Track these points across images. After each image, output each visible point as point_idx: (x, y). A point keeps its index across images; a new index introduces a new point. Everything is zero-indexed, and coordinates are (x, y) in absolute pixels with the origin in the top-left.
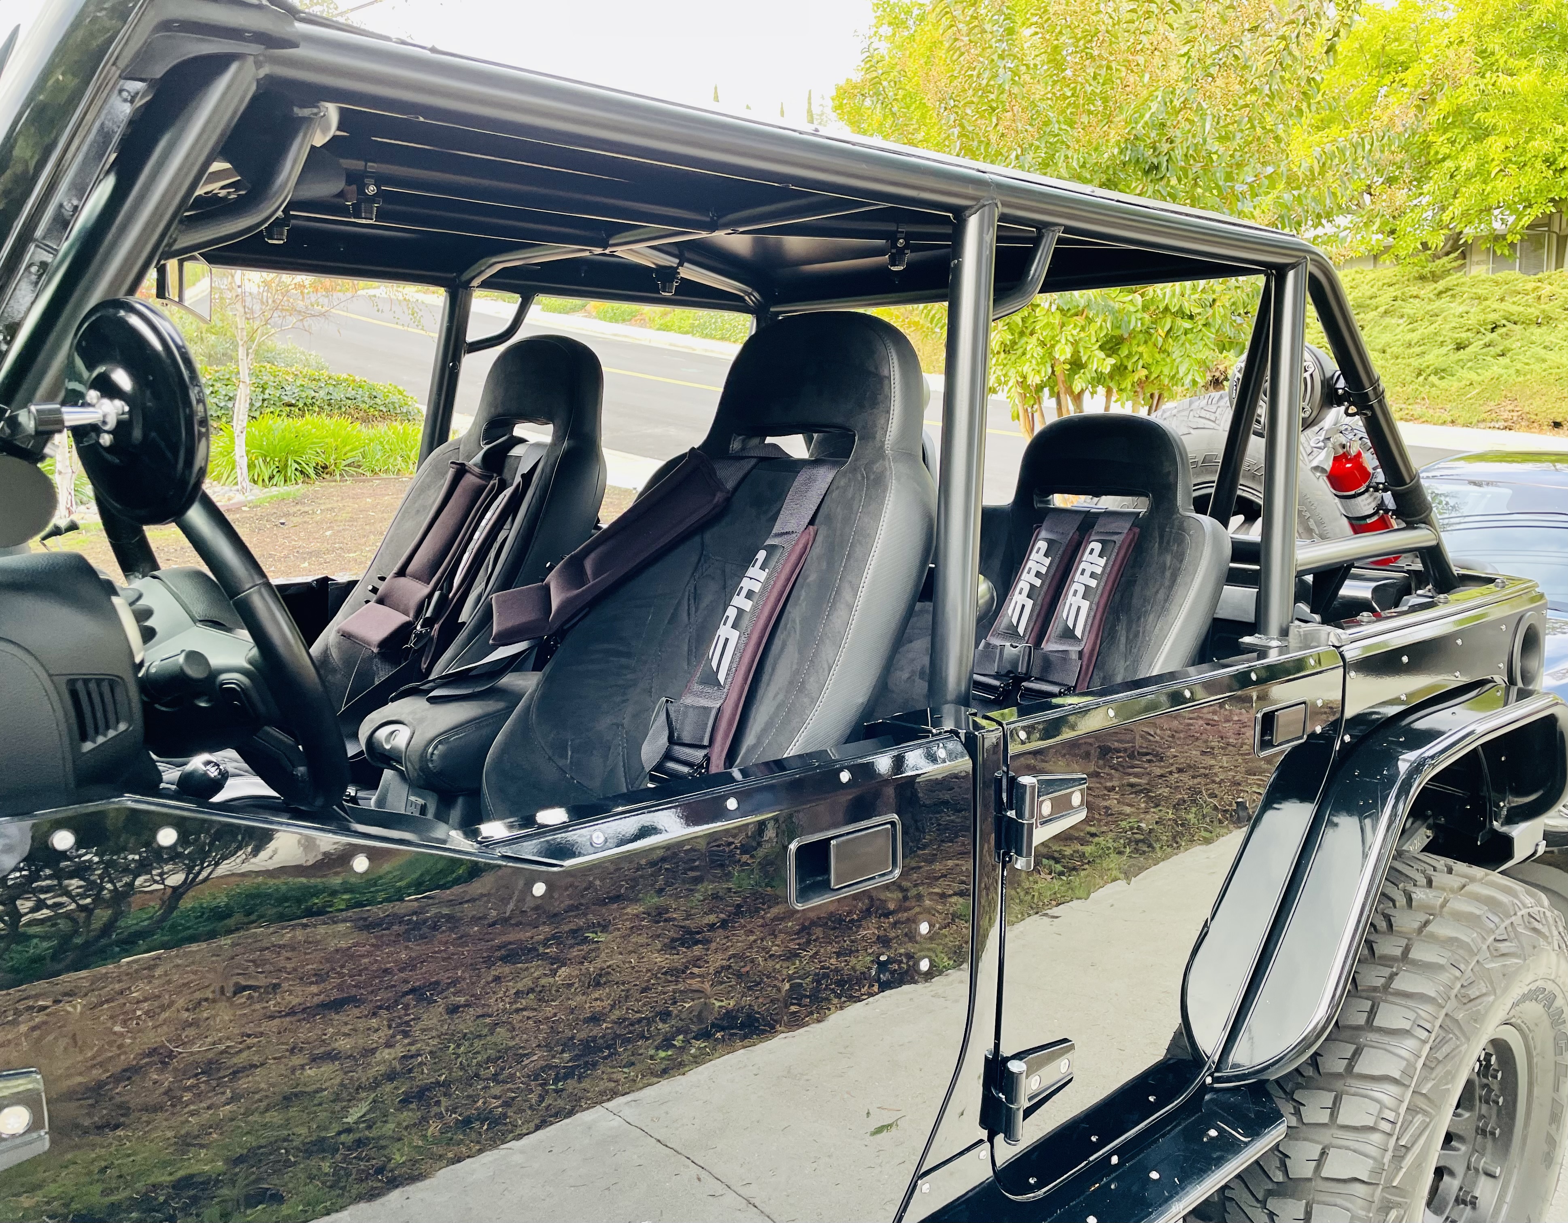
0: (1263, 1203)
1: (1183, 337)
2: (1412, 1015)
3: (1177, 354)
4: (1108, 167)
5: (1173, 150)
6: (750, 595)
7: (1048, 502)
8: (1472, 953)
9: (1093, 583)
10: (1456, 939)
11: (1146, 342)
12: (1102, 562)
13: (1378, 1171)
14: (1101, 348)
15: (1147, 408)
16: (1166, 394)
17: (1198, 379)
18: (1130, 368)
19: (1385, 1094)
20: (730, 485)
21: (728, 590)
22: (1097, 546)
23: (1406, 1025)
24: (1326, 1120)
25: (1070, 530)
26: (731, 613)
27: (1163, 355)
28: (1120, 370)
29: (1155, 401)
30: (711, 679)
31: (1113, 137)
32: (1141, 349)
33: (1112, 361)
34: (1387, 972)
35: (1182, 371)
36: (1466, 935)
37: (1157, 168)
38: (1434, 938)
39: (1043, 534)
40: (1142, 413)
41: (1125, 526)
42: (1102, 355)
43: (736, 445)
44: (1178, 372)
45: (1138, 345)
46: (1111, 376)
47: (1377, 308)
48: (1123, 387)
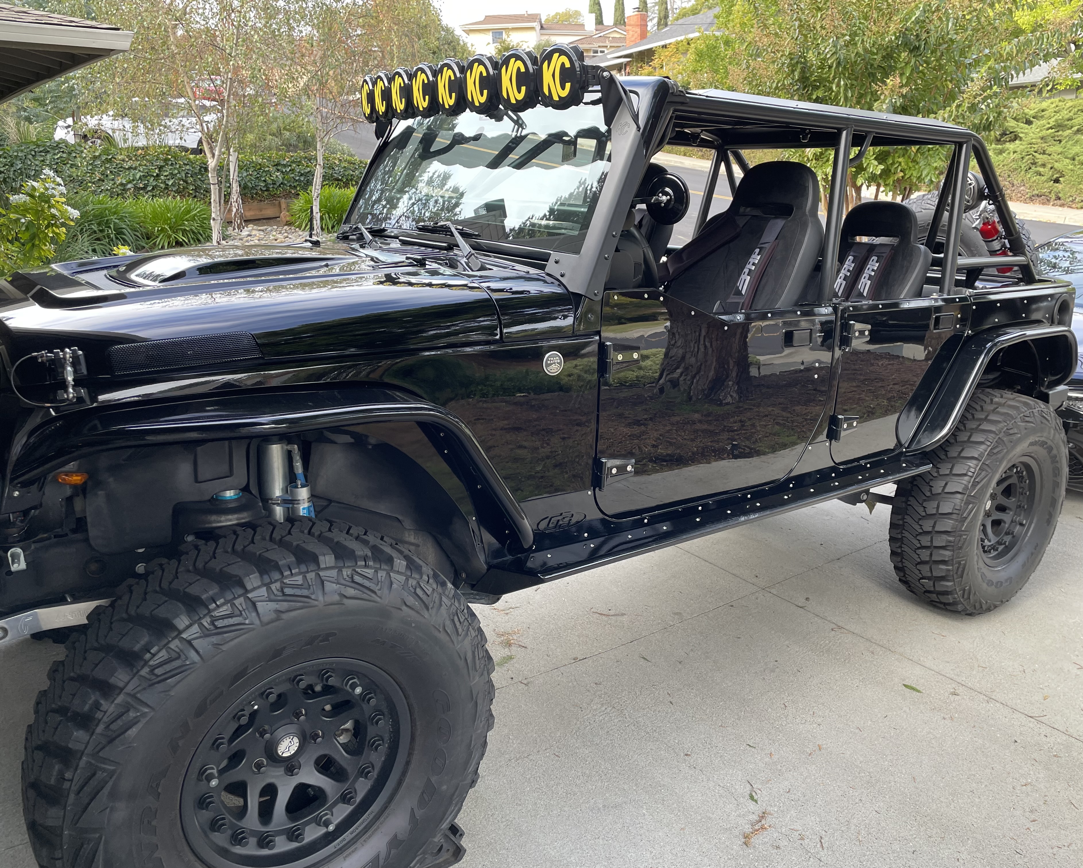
0: (922, 504)
1: (927, 153)
2: (985, 437)
3: (922, 163)
4: (888, 47)
5: (928, 37)
6: (754, 264)
7: (854, 240)
8: (1013, 418)
9: (873, 274)
10: (1008, 413)
11: (903, 156)
12: (877, 265)
13: (966, 488)
14: (875, 159)
15: (901, 196)
16: (914, 188)
17: (933, 180)
18: (893, 171)
19: (972, 463)
20: (741, 226)
21: (746, 262)
22: (875, 258)
23: (982, 440)
24: (948, 473)
25: (864, 252)
26: (746, 270)
27: (913, 164)
28: (886, 173)
29: (906, 194)
30: (739, 293)
31: (892, 27)
32: (900, 160)
33: (882, 167)
34: (978, 423)
35: (924, 173)
36: (1012, 412)
37: (918, 48)
38: (998, 413)
39: (851, 253)
40: (899, 199)
41: (887, 250)
42: (876, 163)
43: (742, 209)
44: (921, 175)
45: (899, 157)
46: (881, 176)
47: (1072, 127)
48: (887, 183)
